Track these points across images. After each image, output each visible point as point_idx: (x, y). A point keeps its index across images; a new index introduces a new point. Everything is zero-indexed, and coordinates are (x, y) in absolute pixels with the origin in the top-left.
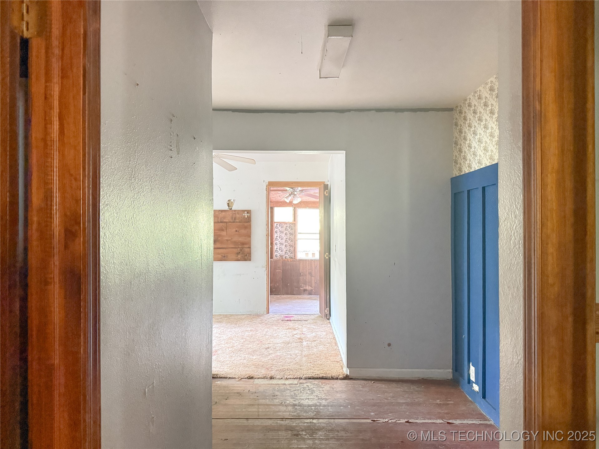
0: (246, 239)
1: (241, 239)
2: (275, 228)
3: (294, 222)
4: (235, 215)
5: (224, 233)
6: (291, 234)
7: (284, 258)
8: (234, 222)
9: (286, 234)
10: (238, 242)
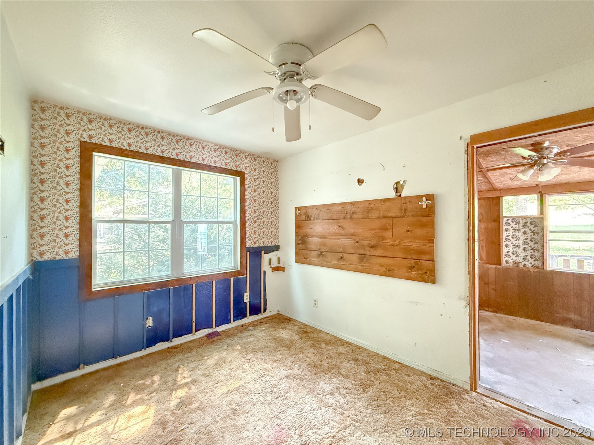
0: (424, 245)
1: (417, 245)
2: (505, 225)
3: (542, 216)
4: (405, 204)
5: (388, 234)
6: (533, 233)
7: (521, 265)
8: (404, 217)
9: (524, 233)
10: (412, 249)
